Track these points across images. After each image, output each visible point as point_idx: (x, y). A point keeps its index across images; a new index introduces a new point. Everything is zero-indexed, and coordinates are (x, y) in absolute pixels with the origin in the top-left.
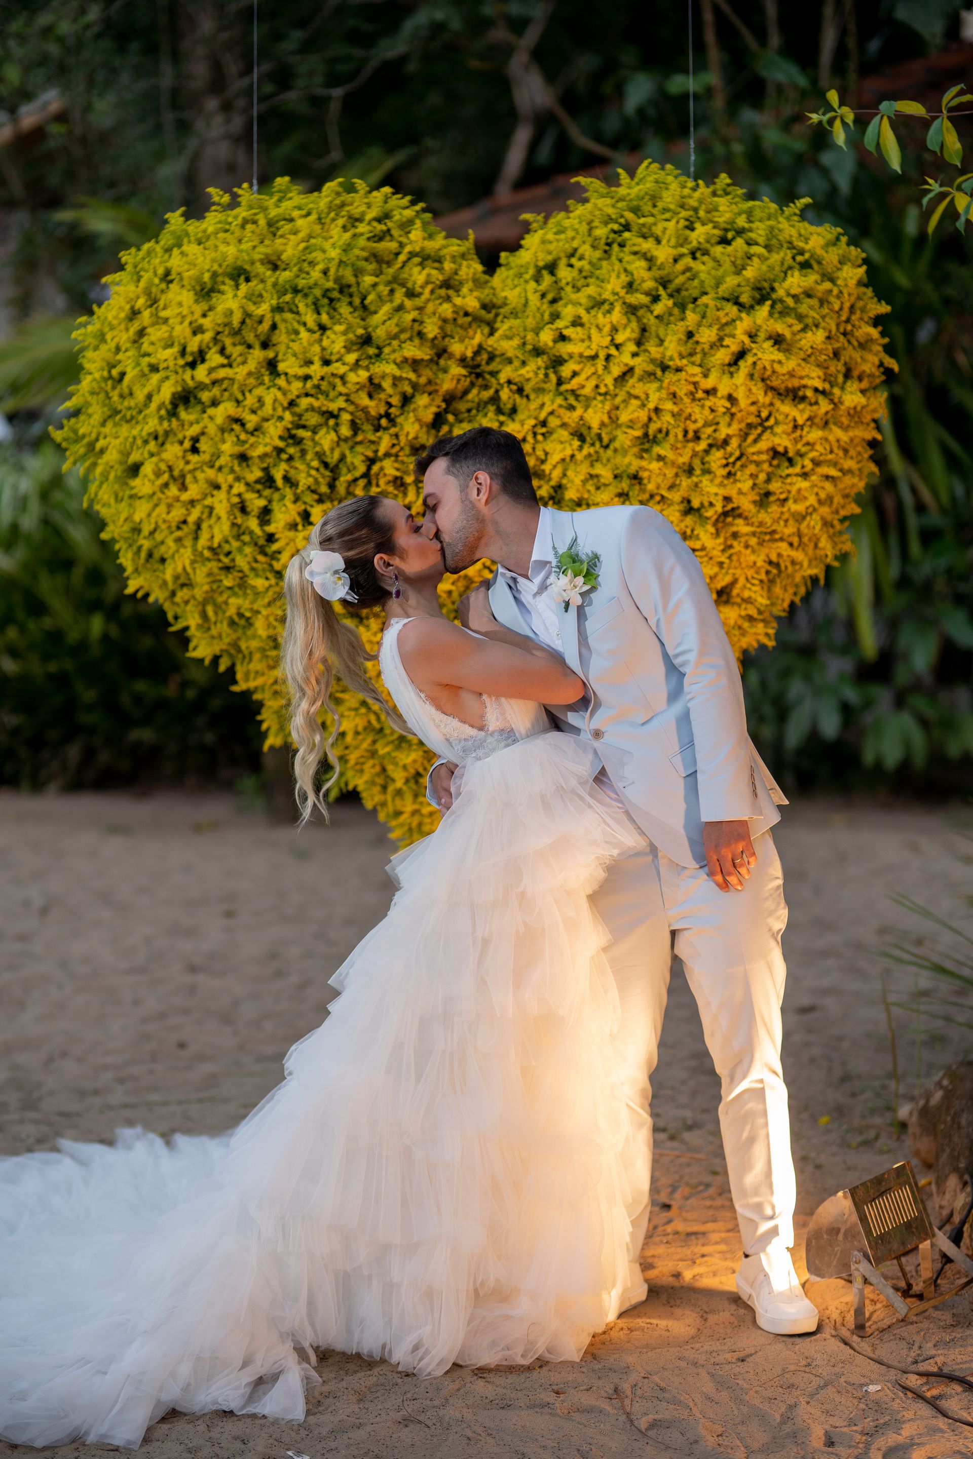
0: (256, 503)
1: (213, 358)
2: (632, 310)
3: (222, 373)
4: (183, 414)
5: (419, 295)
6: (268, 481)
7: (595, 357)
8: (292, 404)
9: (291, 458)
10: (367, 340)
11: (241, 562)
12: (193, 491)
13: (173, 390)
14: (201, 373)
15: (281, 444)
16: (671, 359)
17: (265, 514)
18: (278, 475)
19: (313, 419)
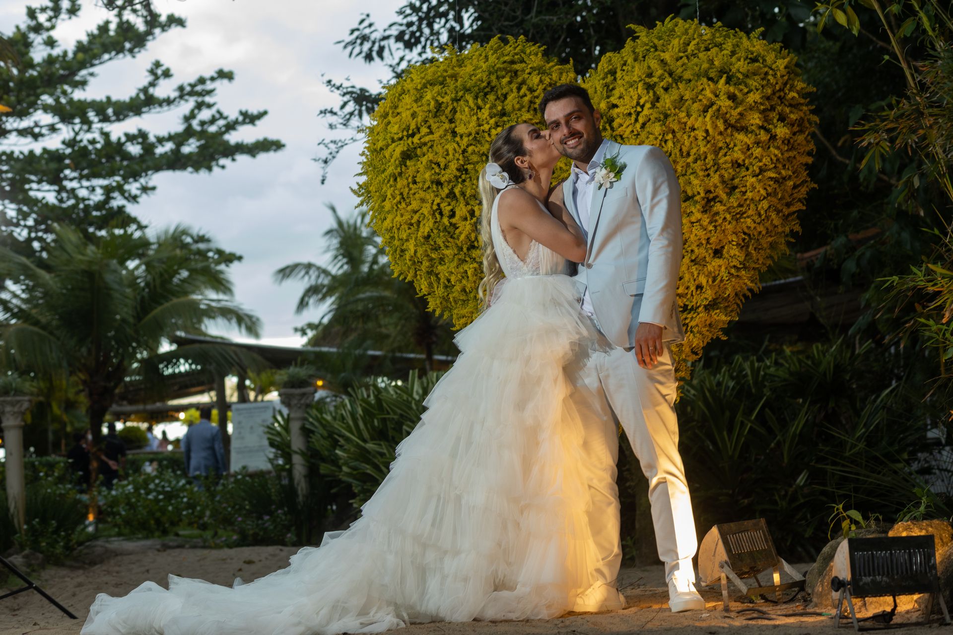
0: (446, 209)
1: (424, 130)
2: (649, 87)
3: (427, 139)
4: (408, 163)
5: (535, 91)
6: (452, 195)
7: (630, 114)
8: (464, 151)
9: (464, 181)
10: (503, 114)
11: (440, 242)
12: (415, 205)
13: (402, 149)
14: (416, 140)
15: (458, 174)
16: (669, 109)
17: (453, 214)
18: (457, 191)
19: (475, 158)
